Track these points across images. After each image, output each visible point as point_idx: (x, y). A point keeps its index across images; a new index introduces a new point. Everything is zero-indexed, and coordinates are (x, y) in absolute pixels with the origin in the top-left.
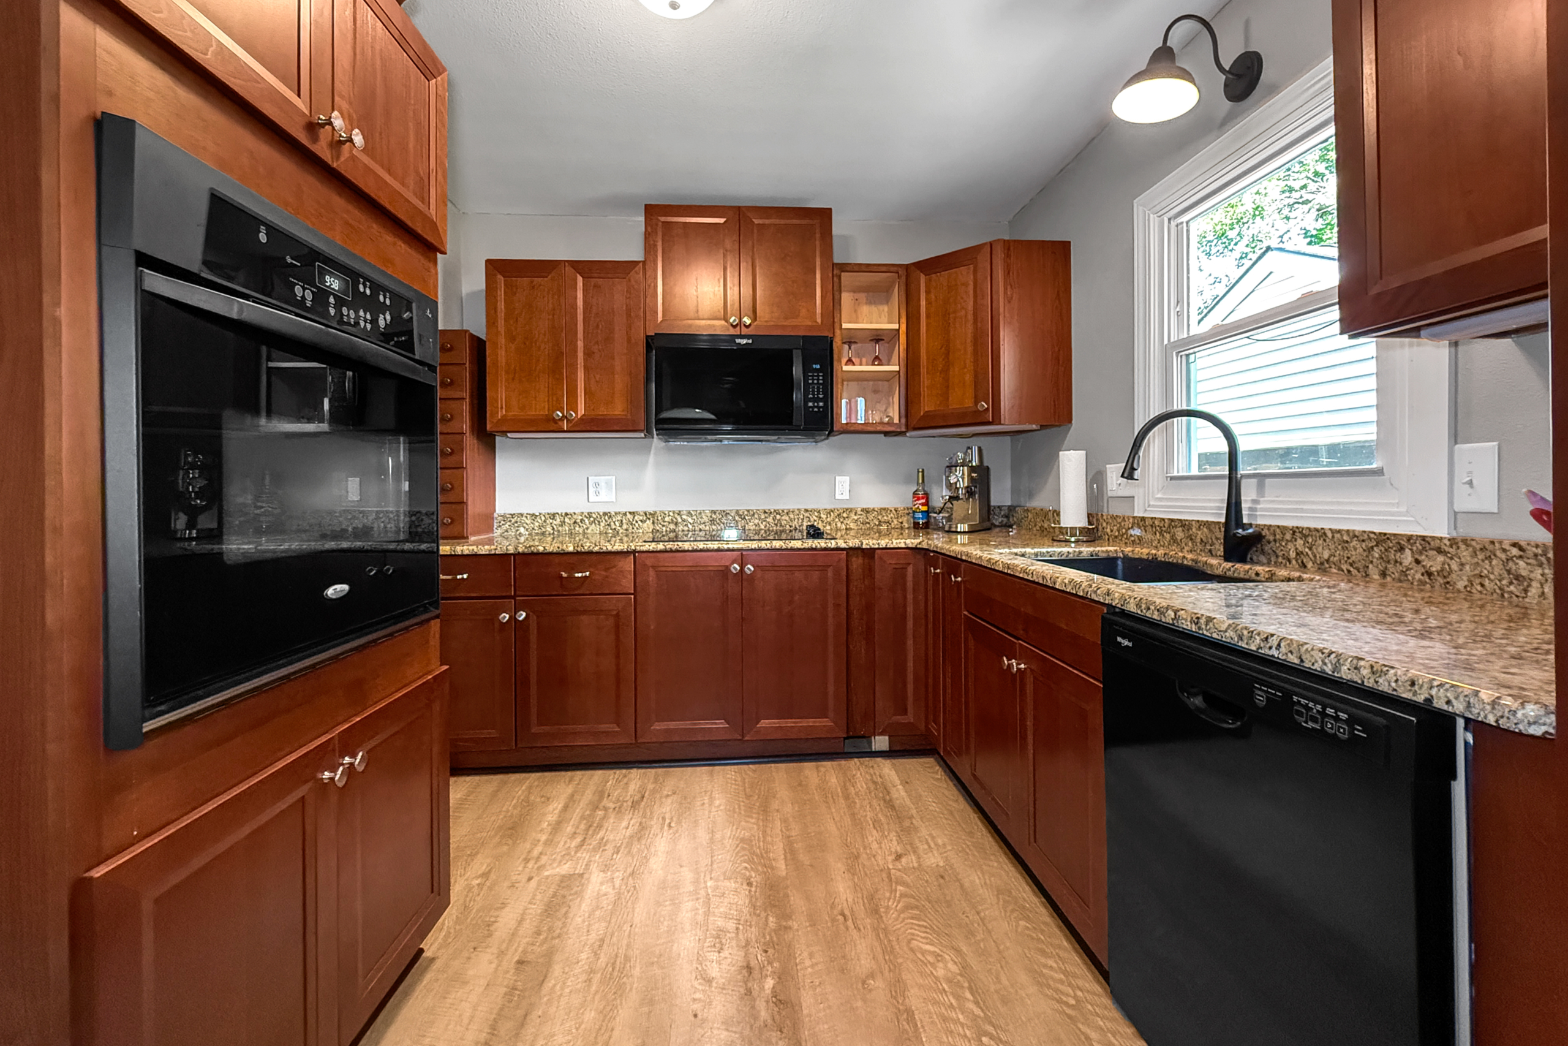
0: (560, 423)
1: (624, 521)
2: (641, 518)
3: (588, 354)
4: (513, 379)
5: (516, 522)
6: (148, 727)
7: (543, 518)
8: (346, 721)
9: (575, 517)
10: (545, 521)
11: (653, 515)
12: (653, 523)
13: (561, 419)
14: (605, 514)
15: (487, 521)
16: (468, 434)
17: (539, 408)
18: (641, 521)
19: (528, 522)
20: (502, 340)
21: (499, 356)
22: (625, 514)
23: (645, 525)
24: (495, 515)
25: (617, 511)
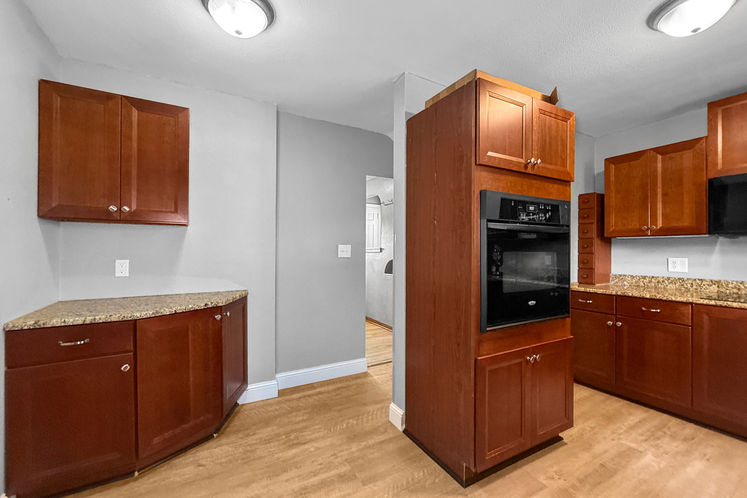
0: (646, 232)
1: (694, 284)
2: (708, 283)
3: (664, 195)
4: (619, 212)
5: (622, 279)
6: (488, 329)
7: (638, 278)
8: (535, 344)
9: (659, 279)
10: (639, 280)
11: (718, 282)
12: (718, 287)
13: (647, 230)
14: (679, 279)
15: (606, 277)
16: (595, 238)
17: (634, 224)
18: (708, 285)
19: (629, 279)
20: (613, 194)
21: (611, 202)
22: (695, 280)
23: (711, 288)
24: (611, 275)
25: (689, 277)
